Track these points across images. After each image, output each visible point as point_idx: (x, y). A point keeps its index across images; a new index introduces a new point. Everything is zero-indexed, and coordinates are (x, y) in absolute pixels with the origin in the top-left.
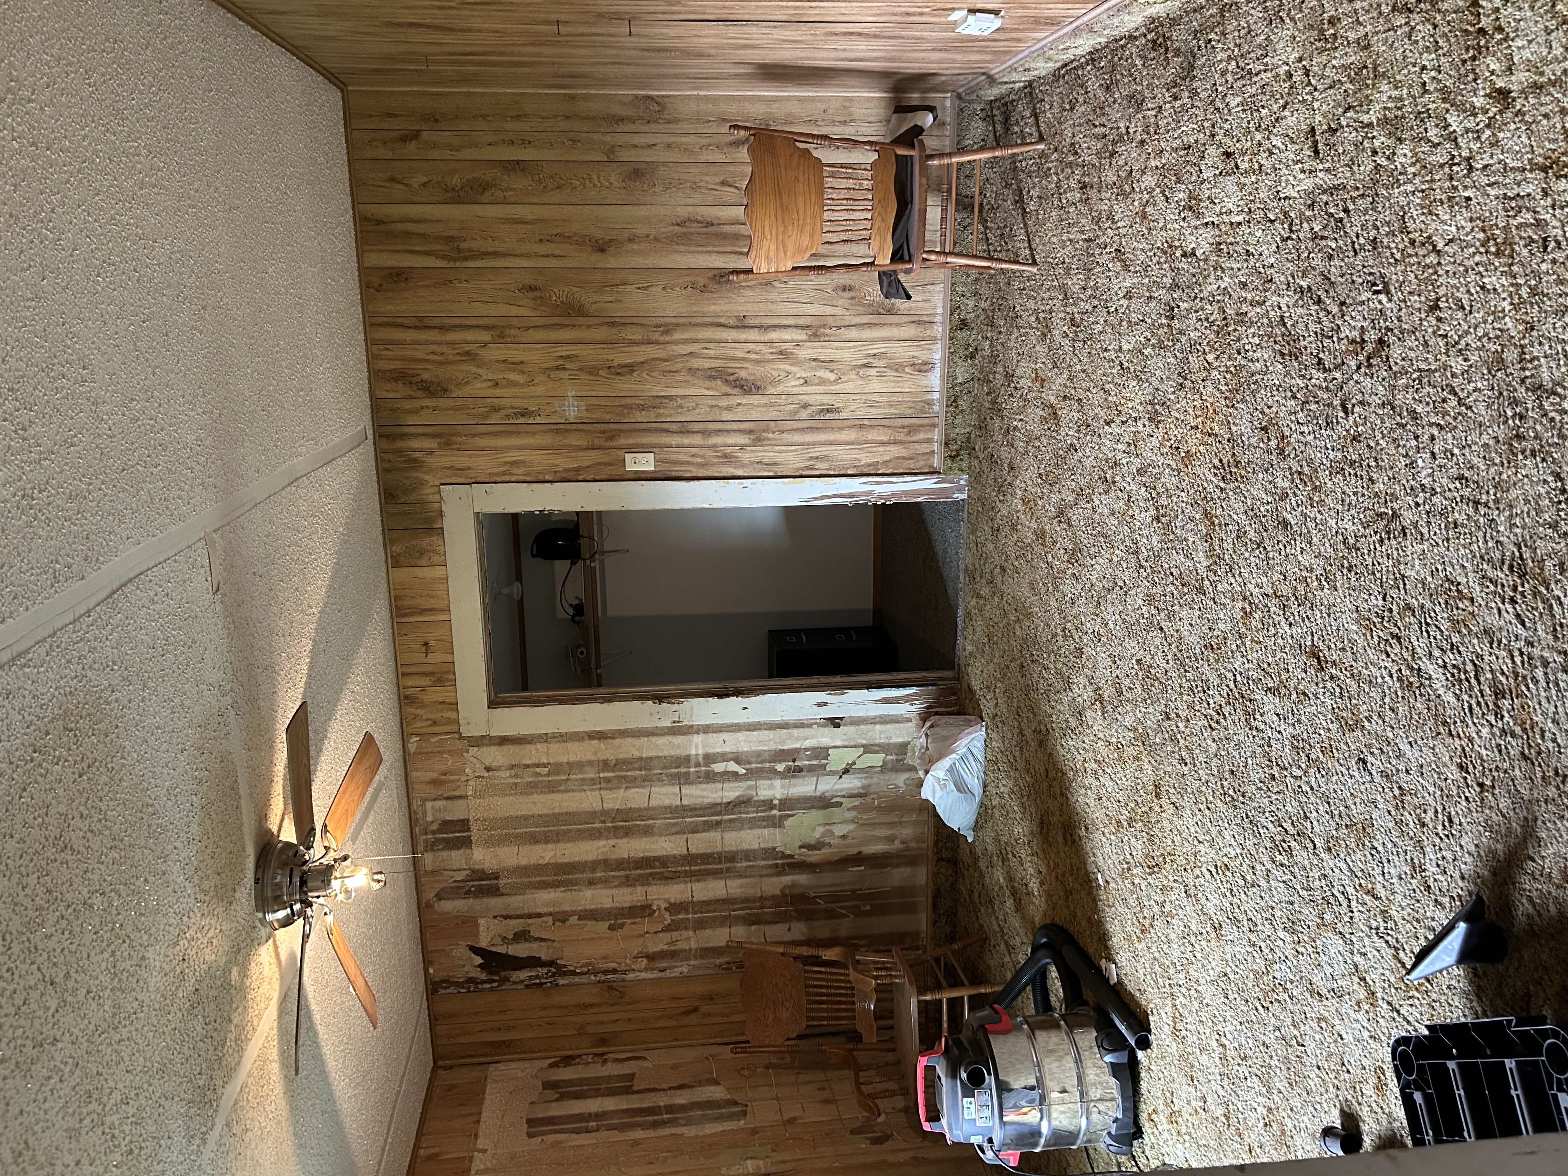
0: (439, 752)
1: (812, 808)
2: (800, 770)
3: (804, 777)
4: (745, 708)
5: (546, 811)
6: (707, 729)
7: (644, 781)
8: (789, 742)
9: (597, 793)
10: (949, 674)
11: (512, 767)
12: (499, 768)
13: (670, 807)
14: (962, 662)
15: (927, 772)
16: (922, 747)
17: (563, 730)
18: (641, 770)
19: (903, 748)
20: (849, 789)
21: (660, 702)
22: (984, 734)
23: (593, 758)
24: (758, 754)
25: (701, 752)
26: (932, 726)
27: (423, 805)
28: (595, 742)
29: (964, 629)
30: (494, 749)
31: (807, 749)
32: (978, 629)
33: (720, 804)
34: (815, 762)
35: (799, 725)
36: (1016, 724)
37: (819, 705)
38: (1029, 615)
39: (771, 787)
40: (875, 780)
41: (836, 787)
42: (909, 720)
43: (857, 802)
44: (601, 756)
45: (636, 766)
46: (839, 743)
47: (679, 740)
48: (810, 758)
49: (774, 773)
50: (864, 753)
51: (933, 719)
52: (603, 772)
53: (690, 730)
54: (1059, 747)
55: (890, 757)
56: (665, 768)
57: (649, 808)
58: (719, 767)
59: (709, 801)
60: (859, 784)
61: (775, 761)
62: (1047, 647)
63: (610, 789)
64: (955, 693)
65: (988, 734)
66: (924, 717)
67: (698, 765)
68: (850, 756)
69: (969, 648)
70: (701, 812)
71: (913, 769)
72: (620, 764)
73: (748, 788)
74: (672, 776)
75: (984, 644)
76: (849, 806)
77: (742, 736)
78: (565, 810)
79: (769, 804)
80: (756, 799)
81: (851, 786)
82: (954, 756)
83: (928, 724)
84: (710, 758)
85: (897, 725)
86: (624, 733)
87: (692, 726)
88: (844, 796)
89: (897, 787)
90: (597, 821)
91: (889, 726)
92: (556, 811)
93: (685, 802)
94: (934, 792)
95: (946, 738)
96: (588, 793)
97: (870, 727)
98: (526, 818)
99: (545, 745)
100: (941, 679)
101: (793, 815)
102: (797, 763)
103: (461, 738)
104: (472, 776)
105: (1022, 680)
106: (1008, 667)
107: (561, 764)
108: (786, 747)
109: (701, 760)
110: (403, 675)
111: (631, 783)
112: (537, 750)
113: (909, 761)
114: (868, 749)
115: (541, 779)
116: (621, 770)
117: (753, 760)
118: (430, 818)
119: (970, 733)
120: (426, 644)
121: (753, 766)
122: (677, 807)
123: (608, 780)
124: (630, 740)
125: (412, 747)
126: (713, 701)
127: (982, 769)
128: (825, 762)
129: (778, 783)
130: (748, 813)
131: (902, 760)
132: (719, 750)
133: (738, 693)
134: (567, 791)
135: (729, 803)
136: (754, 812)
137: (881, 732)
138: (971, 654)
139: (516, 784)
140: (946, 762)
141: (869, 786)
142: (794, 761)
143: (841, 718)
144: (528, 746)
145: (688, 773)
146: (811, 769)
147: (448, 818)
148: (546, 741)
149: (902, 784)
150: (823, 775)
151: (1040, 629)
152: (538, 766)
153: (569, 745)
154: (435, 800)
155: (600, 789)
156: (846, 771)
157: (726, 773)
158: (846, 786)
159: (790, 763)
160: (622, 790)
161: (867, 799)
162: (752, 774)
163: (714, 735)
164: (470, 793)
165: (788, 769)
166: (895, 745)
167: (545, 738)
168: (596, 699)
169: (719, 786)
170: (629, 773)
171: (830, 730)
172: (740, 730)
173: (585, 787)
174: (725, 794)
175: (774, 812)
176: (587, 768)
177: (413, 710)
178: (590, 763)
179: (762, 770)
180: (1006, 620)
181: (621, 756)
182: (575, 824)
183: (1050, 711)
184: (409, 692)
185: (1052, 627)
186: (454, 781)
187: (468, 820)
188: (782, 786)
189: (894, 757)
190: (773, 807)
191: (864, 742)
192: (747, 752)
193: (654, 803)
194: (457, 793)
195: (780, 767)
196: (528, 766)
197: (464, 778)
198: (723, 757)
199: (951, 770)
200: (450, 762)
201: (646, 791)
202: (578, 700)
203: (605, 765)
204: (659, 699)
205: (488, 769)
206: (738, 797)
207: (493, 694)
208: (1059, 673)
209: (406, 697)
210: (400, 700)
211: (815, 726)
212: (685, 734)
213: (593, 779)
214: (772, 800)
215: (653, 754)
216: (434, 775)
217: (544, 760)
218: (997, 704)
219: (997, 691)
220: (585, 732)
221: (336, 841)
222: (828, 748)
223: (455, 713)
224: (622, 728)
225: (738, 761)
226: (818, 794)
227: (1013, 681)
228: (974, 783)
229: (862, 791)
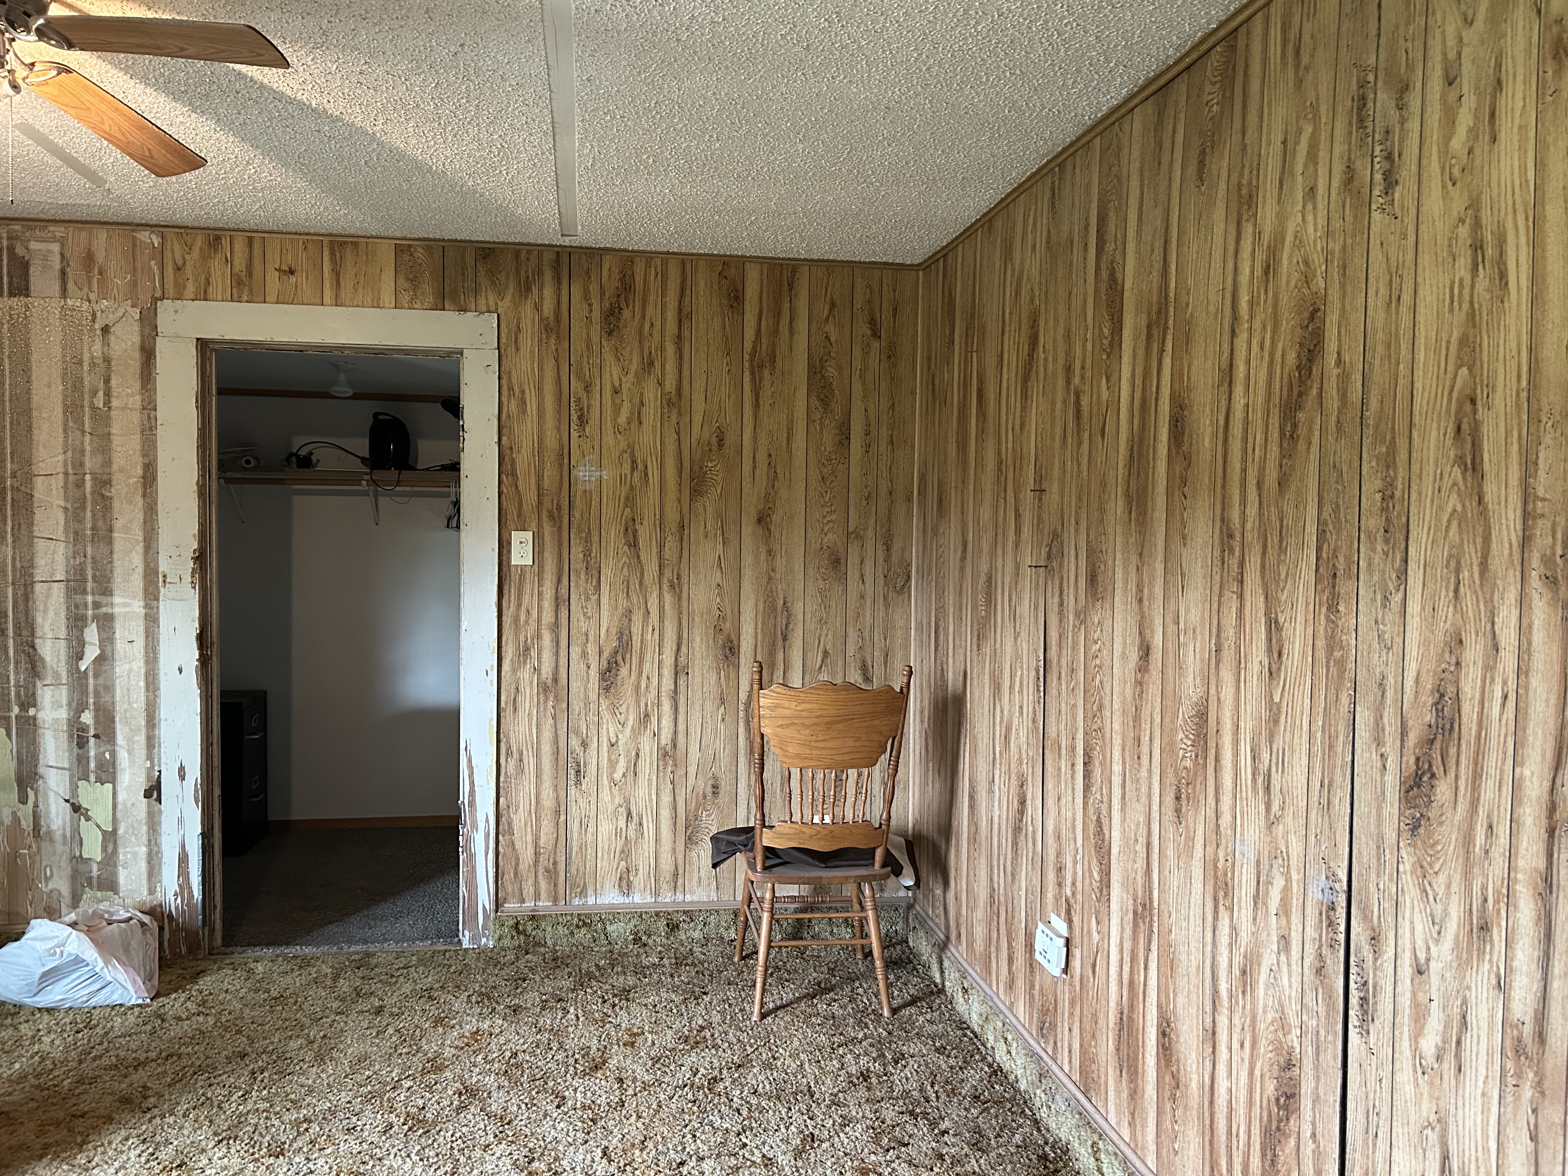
0: (135, 269)
1: (20, 762)
2: (82, 743)
3: (70, 750)
4: (180, 670)
5: (35, 399)
6: (151, 619)
7: (76, 533)
8: (127, 729)
9: (60, 469)
10: (218, 941)
11: (107, 360)
12: (106, 343)
13: (32, 566)
14: (237, 958)
15: (73, 925)
16: (112, 914)
17: (160, 431)
18: (93, 529)
19: (109, 884)
20: (48, 813)
21: (196, 559)
22: (133, 1002)
23: (115, 467)
24: (109, 688)
25: (117, 610)
26: (143, 924)
27: (54, 240)
28: (140, 471)
29: (286, 958)
30: (137, 339)
31: (113, 754)
32: (289, 979)
33: (33, 634)
34: (92, 765)
35: (151, 743)
36: (153, 1055)
37: (182, 769)
38: (320, 1059)
39: (57, 705)
40: (59, 848)
41: (52, 795)
42: (152, 891)
43: (27, 824)
44: (117, 478)
45: (100, 524)
46: (121, 797)
47: (137, 581)
48: (100, 758)
49: (81, 708)
50: (104, 833)
51: (155, 926)
52: (94, 480)
53: (151, 595)
54: (123, 1133)
55: (95, 868)
56: (94, 561)
57: (31, 537)
58: (92, 634)
59: (39, 620)
60: (54, 827)
61: (97, 710)
62: (277, 1094)
63: (65, 487)
64: (190, 951)
65: (132, 1008)
66: (156, 912)
67: (97, 605)
68: (101, 814)
69: (260, 968)
70: (22, 607)
71: (75, 903)
72: (104, 503)
73: (57, 675)
74: (81, 570)
75: (268, 991)
76: (19, 814)
77: (139, 666)
78: (35, 425)
79: (29, 701)
80: (39, 684)
81: (53, 815)
82: (101, 963)
83: (146, 919)
84: (106, 622)
85: (144, 876)
86: (151, 510)
87: (157, 600)
88: (36, 806)
89: (47, 880)
90: (16, 467)
91: (143, 866)
92: (35, 413)
93: (39, 588)
94: (43, 939)
95: (127, 949)
96: (61, 458)
97: (144, 839)
98: (27, 371)
99: (138, 405)
100: (212, 931)
101: (9, 735)
102: (92, 741)
103: (155, 300)
104: (97, 307)
105: (222, 1058)
106: (239, 1032)
107: (108, 425)
108: (119, 726)
109: (104, 610)
110: (250, 239)
111: (75, 514)
112: (133, 395)
113: (88, 894)
114: (110, 838)
115: (86, 396)
116: (94, 502)
117: (101, 681)
118: (33, 245)
119: (134, 982)
120: (292, 272)
121: (91, 681)
122: (32, 575)
123: (80, 484)
124: (140, 517)
125: (144, 236)
126: (194, 628)
127: (77, 1004)
128: (92, 778)
129: (63, 714)
130: (17, 673)
131: (90, 885)
132: (117, 635)
133: (204, 661)
134: (65, 430)
135: (33, 647)
136: (17, 681)
137: (135, 854)
138: (251, 971)
139: (80, 363)
140: (90, 953)
141: (52, 840)
142: (96, 736)
143: (159, 800)
144: (137, 385)
145: (84, 592)
146: (82, 761)
147: (32, 269)
148: (144, 408)
149: (51, 886)
150: (71, 777)
151: (302, 1079)
152: (108, 394)
153: (137, 437)
154: (62, 255)
155: (66, 474)
156: (76, 808)
157: (82, 643)
158: (53, 808)
159: (92, 732)
160: (62, 503)
161: (30, 840)
162: (78, 679)
163: (142, 630)
164: (70, 302)
165: (84, 729)
166: (115, 874)
167: (149, 406)
168: (203, 476)
169: (63, 634)
170: (89, 514)
171: (142, 783)
172: (147, 662)
173: (70, 454)
174: (49, 643)
175: (16, 710)
176: (99, 459)
177: (199, 244)
178: (108, 463)
179: (84, 692)
180: (308, 1022)
181: (116, 505)
182: (12, 437)
183: (181, 1109)
184: (226, 242)
185: (308, 1099)
186: (90, 283)
187: (27, 296)
188: (56, 721)
189: (95, 872)
190: (24, 706)
191: (121, 831)
192: (114, 673)
193: (40, 545)
194: (71, 285)
195: (87, 718)
196: (107, 381)
197: (93, 297)
198: (107, 641)
199: (78, 962)
200: (119, 281)
201: (60, 534)
202: (204, 452)
203: (103, 482)
204: (200, 558)
205: (106, 330)
206: (42, 660)
207: (216, 347)
208: (240, 1121)
209: (218, 238)
210: (215, 229)
211: (148, 764)
212: (146, 590)
213: (82, 464)
214: (34, 706)
215: (118, 546)
216: (100, 257)
217: (115, 403)
218: (179, 1019)
219: (201, 1019)
220: (155, 460)
221: (40, 84)
222: (113, 782)
223: (192, 296)
224: (160, 508)
225: (101, 659)
226: (41, 770)
227: (219, 1042)
228: (52, 996)
229: (43, 830)
